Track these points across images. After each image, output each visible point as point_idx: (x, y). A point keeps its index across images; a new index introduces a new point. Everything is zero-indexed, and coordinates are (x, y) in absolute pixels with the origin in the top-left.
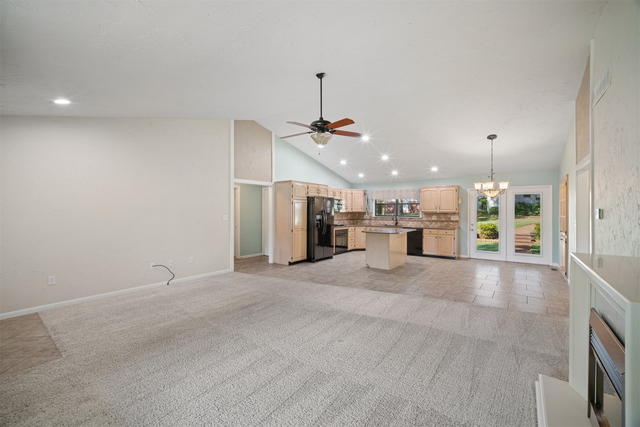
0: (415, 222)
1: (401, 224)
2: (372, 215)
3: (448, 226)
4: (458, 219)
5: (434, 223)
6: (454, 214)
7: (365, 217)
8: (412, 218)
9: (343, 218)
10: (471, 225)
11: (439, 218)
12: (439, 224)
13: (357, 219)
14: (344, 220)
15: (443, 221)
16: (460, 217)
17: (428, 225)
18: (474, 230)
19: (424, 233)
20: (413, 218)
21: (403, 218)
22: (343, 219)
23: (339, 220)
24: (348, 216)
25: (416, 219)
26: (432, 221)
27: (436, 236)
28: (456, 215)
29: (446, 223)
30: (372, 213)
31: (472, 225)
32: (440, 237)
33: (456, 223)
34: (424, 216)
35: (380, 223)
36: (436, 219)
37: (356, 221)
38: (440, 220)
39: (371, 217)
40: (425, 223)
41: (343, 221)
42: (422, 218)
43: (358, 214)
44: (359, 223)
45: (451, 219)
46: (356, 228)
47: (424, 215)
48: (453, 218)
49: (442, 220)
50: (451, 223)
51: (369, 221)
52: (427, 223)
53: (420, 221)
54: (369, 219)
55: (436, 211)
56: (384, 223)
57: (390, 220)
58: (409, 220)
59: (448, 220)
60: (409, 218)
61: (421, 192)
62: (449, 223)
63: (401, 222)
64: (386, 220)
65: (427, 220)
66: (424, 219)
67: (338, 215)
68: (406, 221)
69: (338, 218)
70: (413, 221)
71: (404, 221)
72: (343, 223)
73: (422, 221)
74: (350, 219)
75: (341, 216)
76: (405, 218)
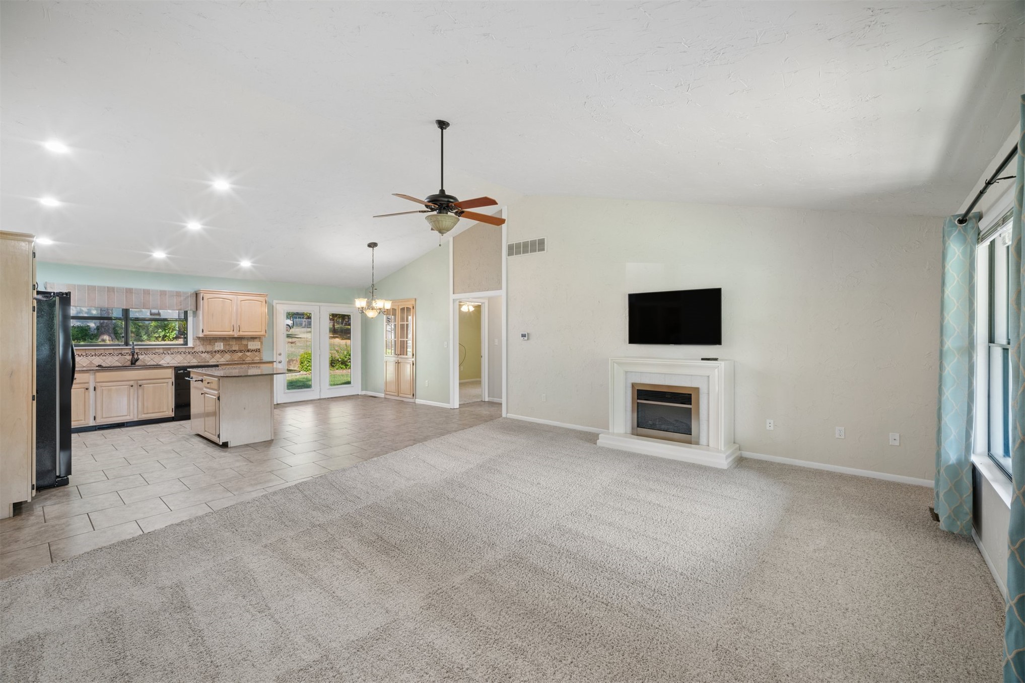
0: (179, 356)
1: (145, 361)
3: (244, 359)
4: (259, 347)
5: (218, 355)
6: (253, 338)
8: (170, 348)
10: (278, 355)
11: (227, 347)
12: (228, 357)
15: (234, 351)
16: (262, 343)
18: (283, 362)
21: (147, 348)
25: (180, 350)
26: (215, 352)
28: (256, 340)
29: (240, 354)
33: (257, 354)
34: (198, 342)
36: (222, 348)
38: (231, 349)
40: (200, 356)
42: (193, 348)
45: (249, 348)
47: (197, 340)
48: (252, 345)
49: (234, 349)
50: (248, 354)
52: (203, 355)
53: (189, 353)
56: (91, 363)
57: (110, 354)
58: (163, 353)
59: (243, 349)
60: (163, 348)
61: (203, 299)
62: (246, 353)
63: (143, 356)
64: (95, 355)
65: (204, 351)
66: (199, 348)
68: (157, 355)
70: (173, 354)
71: (149, 354)
73: (194, 353)
76: (154, 349)
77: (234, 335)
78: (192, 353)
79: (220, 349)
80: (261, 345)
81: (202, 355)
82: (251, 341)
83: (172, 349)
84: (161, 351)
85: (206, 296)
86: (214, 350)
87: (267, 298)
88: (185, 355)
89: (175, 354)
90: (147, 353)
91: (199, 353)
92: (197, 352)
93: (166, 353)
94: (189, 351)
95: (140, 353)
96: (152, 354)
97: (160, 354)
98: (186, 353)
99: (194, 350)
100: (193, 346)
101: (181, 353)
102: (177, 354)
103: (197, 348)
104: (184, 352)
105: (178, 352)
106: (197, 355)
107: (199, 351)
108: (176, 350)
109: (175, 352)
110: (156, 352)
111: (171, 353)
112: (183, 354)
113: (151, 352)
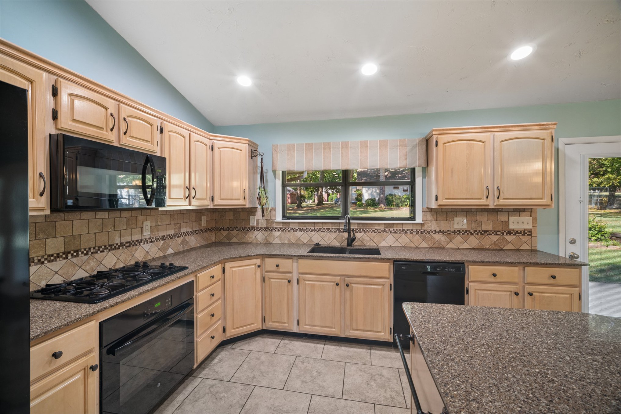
0: (404, 236)
1: (362, 241)
2: (275, 216)
3: (502, 247)
4: (530, 227)
5: (459, 238)
6: (518, 211)
7: (253, 223)
8: (393, 224)
9: (180, 228)
10: (568, 243)
11: (474, 225)
12: (473, 241)
13: (228, 229)
14: (186, 234)
15: (485, 232)
16: (535, 219)
17: (443, 244)
19: (472, 279)
20: (398, 224)
21: (366, 224)
22: (182, 231)
23: (163, 238)
24: (200, 220)
25: (405, 228)
26: (454, 232)
27: (513, 288)
28: (524, 213)
29: (495, 238)
30: (273, 210)
31: (573, 242)
32: (531, 294)
33: (526, 238)
34: (429, 217)
35: (299, 239)
36: (465, 227)
37: (225, 233)
38: (479, 229)
39: (270, 222)
40: (433, 238)
41: (180, 240)
42: (422, 225)
43: (231, 213)
44: (234, 240)
45: (511, 227)
46: (228, 265)
47: (429, 213)
48: (517, 223)
49: (484, 228)
50: (509, 238)
51: (266, 233)
52: (437, 237)
53: (417, 233)
54: (266, 229)
55: (487, 203)
56: (311, 240)
57: (328, 229)
58: (385, 230)
59: (500, 228)
60: (384, 224)
61: (437, 145)
62: (505, 237)
63: (362, 234)
64: (315, 230)
65: (438, 229)
66: (431, 226)
67: (159, 220)
68: (378, 232)
69: (158, 231)
70: (397, 233)
71: (369, 232)
72: (181, 245)
73: (424, 232)
74: (209, 230)
75: (172, 222)
76: (374, 225)
77: (488, 205)
78: (422, 233)
79: (462, 227)
80: (533, 223)
81: (435, 236)
82: (515, 216)
83: (395, 226)
84: (382, 228)
85: (442, 139)
86: (453, 229)
87: (553, 131)
88: (411, 234)
89: (398, 233)
90: (366, 231)
91: (431, 233)
92: (427, 231)
93: (388, 231)
94: (417, 230)
95: (359, 229)
96: (372, 232)
97: (380, 232)
98: (413, 233)
99: (424, 228)
100: (423, 222)
101: (407, 231)
102: (401, 233)
103: (428, 224)
104: (411, 230)
105: (403, 230)
106: (427, 235)
107: (431, 230)
108: (400, 227)
109: (398, 230)
110: (376, 229)
111: (394, 231)
112: (409, 233)
113: (370, 229)
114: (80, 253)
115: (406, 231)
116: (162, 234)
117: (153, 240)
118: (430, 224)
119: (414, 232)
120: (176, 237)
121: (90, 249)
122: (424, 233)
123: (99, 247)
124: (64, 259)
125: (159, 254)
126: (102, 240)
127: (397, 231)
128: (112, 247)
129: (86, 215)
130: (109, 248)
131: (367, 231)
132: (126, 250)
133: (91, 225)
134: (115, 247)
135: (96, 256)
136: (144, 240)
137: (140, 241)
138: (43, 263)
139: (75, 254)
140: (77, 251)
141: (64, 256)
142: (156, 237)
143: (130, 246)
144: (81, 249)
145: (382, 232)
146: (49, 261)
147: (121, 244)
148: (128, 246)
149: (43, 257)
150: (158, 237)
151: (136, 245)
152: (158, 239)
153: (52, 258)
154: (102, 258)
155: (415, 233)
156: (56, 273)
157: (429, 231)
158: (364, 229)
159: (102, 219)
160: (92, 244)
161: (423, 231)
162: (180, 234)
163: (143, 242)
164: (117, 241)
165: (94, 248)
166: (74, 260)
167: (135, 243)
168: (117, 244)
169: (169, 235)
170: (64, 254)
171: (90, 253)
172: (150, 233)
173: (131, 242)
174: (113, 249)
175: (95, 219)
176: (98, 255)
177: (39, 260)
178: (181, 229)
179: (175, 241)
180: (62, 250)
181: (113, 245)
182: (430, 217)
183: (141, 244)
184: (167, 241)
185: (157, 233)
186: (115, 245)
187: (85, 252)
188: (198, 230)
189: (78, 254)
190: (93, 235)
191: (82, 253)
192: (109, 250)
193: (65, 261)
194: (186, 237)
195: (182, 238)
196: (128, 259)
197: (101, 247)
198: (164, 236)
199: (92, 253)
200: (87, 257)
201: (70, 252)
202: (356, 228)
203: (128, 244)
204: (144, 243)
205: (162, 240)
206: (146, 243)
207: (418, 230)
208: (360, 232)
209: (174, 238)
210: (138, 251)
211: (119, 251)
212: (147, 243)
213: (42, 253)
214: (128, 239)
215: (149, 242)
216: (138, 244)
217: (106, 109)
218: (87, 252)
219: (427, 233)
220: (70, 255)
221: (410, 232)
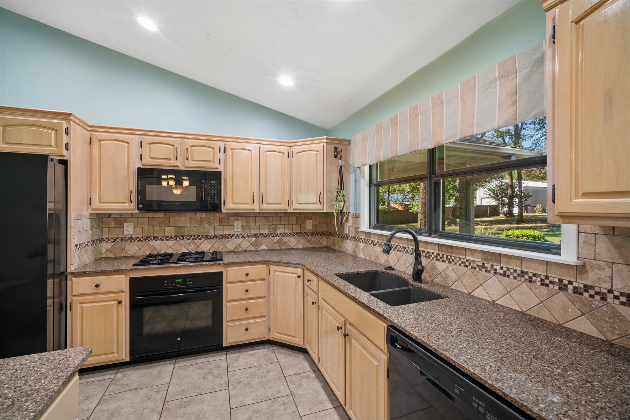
0: (525, 286)
1: (445, 277)
2: (364, 224)
7: (347, 230)
8: (500, 254)
9: (275, 229)
14: (284, 235)
20: (510, 257)
21: (452, 247)
22: (278, 231)
23: (255, 235)
25: (530, 269)
30: (357, 216)
34: (605, 249)
39: (357, 230)
40: (619, 316)
41: (276, 239)
42: (580, 269)
44: (337, 247)
51: (355, 244)
53: (563, 287)
54: (355, 239)
57: (405, 248)
58: (483, 266)
60: (483, 252)
61: (554, 39)
63: (445, 265)
66: (612, 278)
67: (251, 221)
68: (470, 267)
69: (251, 229)
70: (508, 276)
71: (455, 263)
72: (277, 244)
73: (586, 291)
74: (317, 233)
75: (266, 223)
76: (464, 252)
78: (576, 290)
81: (627, 310)
83: (503, 260)
84: (479, 260)
85: (571, 9)
89: (511, 277)
90: (451, 260)
91: (609, 300)
92: (597, 290)
93: (489, 269)
94: (561, 281)
95: (441, 255)
96: (460, 265)
97: (475, 268)
98: (551, 286)
99: (586, 279)
100: (580, 263)
101: (534, 278)
102: (519, 278)
103: (597, 271)
104: (543, 278)
105: (523, 273)
106: (596, 303)
107: (610, 291)
108: (516, 265)
109: (512, 270)
110: (467, 261)
111: (502, 272)
112: (539, 283)
113: (458, 259)
114: (185, 238)
115: (530, 278)
116: (253, 232)
117: (244, 236)
118: (608, 272)
119: (551, 282)
120: (271, 236)
121: (191, 236)
122: (586, 295)
123: (198, 236)
124: (175, 240)
125: (251, 248)
126: (200, 231)
127: (508, 273)
128: (207, 237)
129: (188, 214)
130: (206, 237)
131: (453, 260)
132: (219, 241)
133: (192, 221)
134: (210, 237)
135: (195, 241)
136: (236, 235)
137: (231, 235)
138: (163, 240)
139: (181, 238)
140: (183, 237)
141: (175, 238)
142: (247, 234)
143: (223, 238)
144: (185, 236)
145: (478, 269)
146: (167, 240)
147: (215, 235)
148: (221, 238)
149: (163, 237)
150: (250, 234)
151: (228, 238)
152: (250, 236)
153: (168, 238)
154: (199, 243)
155: (556, 287)
156: (170, 247)
157: (605, 291)
158: (449, 257)
159: (200, 217)
160: (192, 233)
161: (582, 286)
162: (276, 234)
163: (234, 236)
164: (212, 233)
165: (194, 236)
166: (181, 242)
167: (227, 237)
168: (212, 236)
169: (263, 234)
170: (175, 237)
171: (191, 239)
172: (241, 231)
173: (224, 235)
174: (209, 239)
175: (195, 217)
176: (197, 241)
177: (161, 239)
178: (277, 230)
179: (269, 239)
180: (174, 234)
181: (209, 236)
182: (609, 250)
183: (233, 238)
184: (260, 238)
185: (248, 231)
186: (210, 236)
187: (188, 238)
188: (301, 233)
189: (183, 238)
190: (194, 228)
191: (186, 238)
192: (206, 239)
193: (175, 241)
194: (283, 238)
195: (278, 238)
196: (221, 248)
197: (199, 236)
198: (257, 234)
199: (193, 239)
200: (189, 241)
201: (178, 237)
202: (437, 252)
203: (221, 237)
204: (236, 238)
205: (254, 237)
206: (237, 238)
207: (565, 282)
208: (443, 261)
209: (268, 237)
210: (229, 243)
211: (214, 241)
212: (239, 238)
213: (162, 235)
214: (221, 233)
215: (240, 237)
216: (230, 238)
217: (173, 146)
218: (190, 238)
219: (598, 297)
220: (178, 238)
221: (542, 280)
